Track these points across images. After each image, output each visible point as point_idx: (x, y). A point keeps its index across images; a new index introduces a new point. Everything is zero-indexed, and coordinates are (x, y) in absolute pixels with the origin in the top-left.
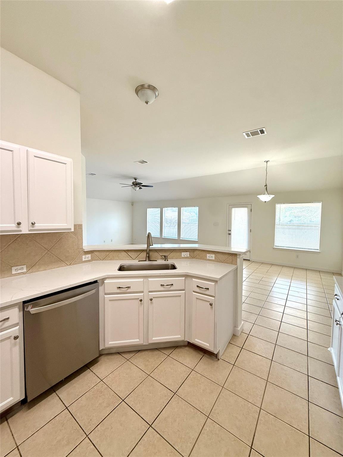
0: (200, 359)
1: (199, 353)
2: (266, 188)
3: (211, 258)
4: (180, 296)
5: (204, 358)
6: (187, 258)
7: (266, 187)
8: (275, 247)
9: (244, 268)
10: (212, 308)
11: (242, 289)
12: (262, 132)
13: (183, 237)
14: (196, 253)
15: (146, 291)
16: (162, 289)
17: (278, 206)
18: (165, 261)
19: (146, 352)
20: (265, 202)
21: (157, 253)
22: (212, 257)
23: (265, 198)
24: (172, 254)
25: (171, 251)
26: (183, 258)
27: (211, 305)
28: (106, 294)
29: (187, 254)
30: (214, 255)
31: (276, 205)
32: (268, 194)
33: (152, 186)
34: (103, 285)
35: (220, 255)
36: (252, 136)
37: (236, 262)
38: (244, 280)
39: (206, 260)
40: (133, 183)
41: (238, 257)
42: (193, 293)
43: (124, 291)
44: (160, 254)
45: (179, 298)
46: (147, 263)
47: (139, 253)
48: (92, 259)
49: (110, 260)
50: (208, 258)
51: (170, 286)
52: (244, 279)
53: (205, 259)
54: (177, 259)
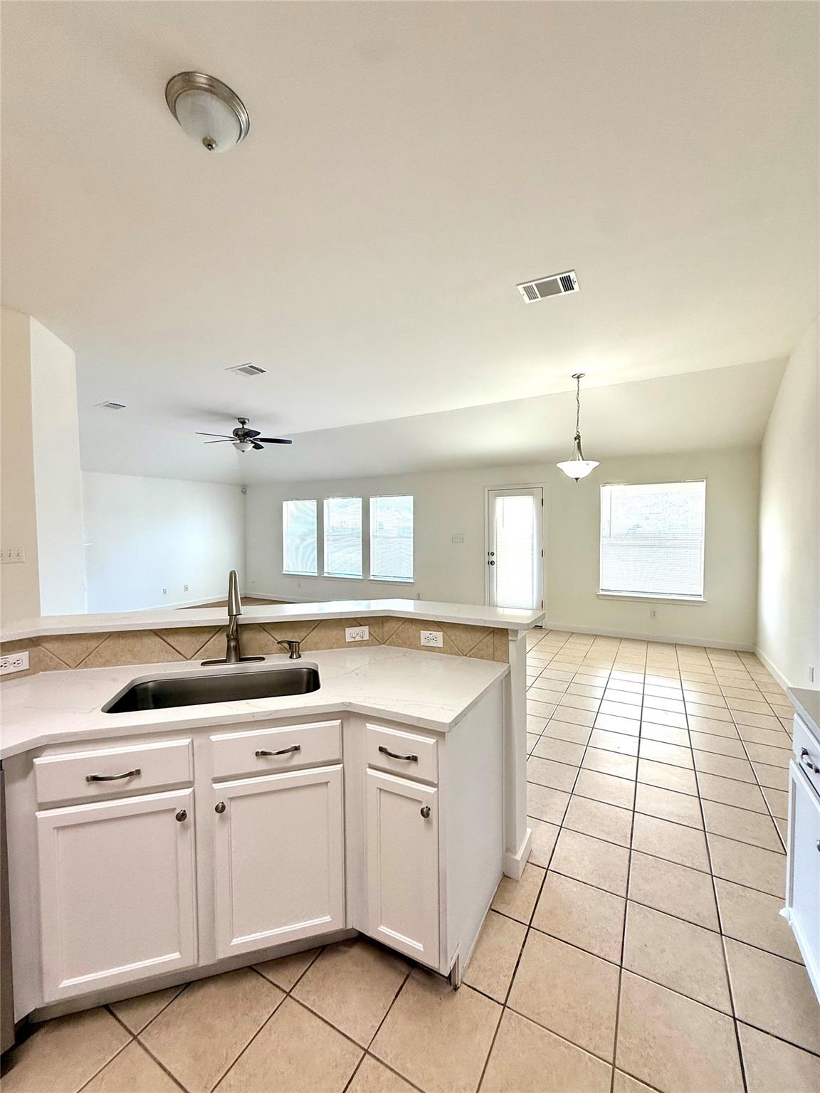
0: (396, 997)
1: (395, 968)
2: (579, 443)
3: (432, 644)
4: (327, 783)
5: (410, 989)
6: (360, 644)
7: (577, 441)
8: (601, 593)
9: (528, 649)
10: (429, 823)
11: (526, 711)
12: (568, 284)
13: (376, 571)
14: (388, 627)
15: (202, 781)
16: (262, 765)
17: (606, 491)
18: (291, 657)
19: (211, 990)
20: (577, 479)
21: (265, 633)
22: (435, 638)
23: (577, 469)
24: (316, 636)
25: (310, 627)
26: (350, 645)
27: (425, 813)
28: (43, 807)
29: (363, 632)
30: (441, 633)
31: (602, 488)
32: (583, 460)
33: (289, 442)
34: (31, 775)
35: (458, 634)
36: (541, 297)
37: (507, 652)
38: (529, 684)
39: (418, 649)
40: (236, 433)
41: (510, 638)
42: (371, 772)
43: (118, 790)
44: (276, 637)
45: (322, 790)
46: (232, 668)
47: (205, 638)
48: (35, 668)
49: (104, 665)
50: (423, 642)
51: (290, 753)
52: (529, 681)
53: (415, 645)
54: (331, 648)
